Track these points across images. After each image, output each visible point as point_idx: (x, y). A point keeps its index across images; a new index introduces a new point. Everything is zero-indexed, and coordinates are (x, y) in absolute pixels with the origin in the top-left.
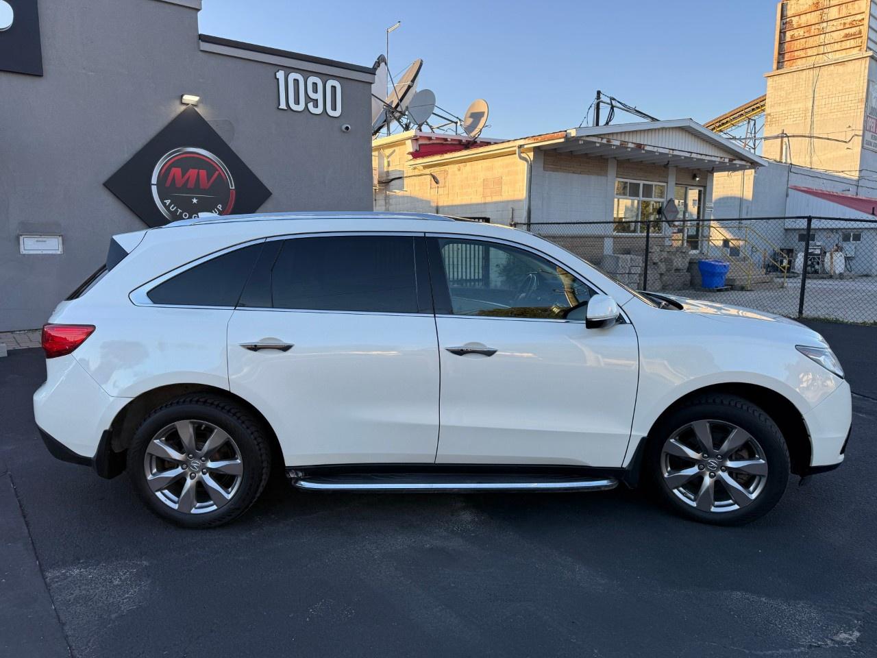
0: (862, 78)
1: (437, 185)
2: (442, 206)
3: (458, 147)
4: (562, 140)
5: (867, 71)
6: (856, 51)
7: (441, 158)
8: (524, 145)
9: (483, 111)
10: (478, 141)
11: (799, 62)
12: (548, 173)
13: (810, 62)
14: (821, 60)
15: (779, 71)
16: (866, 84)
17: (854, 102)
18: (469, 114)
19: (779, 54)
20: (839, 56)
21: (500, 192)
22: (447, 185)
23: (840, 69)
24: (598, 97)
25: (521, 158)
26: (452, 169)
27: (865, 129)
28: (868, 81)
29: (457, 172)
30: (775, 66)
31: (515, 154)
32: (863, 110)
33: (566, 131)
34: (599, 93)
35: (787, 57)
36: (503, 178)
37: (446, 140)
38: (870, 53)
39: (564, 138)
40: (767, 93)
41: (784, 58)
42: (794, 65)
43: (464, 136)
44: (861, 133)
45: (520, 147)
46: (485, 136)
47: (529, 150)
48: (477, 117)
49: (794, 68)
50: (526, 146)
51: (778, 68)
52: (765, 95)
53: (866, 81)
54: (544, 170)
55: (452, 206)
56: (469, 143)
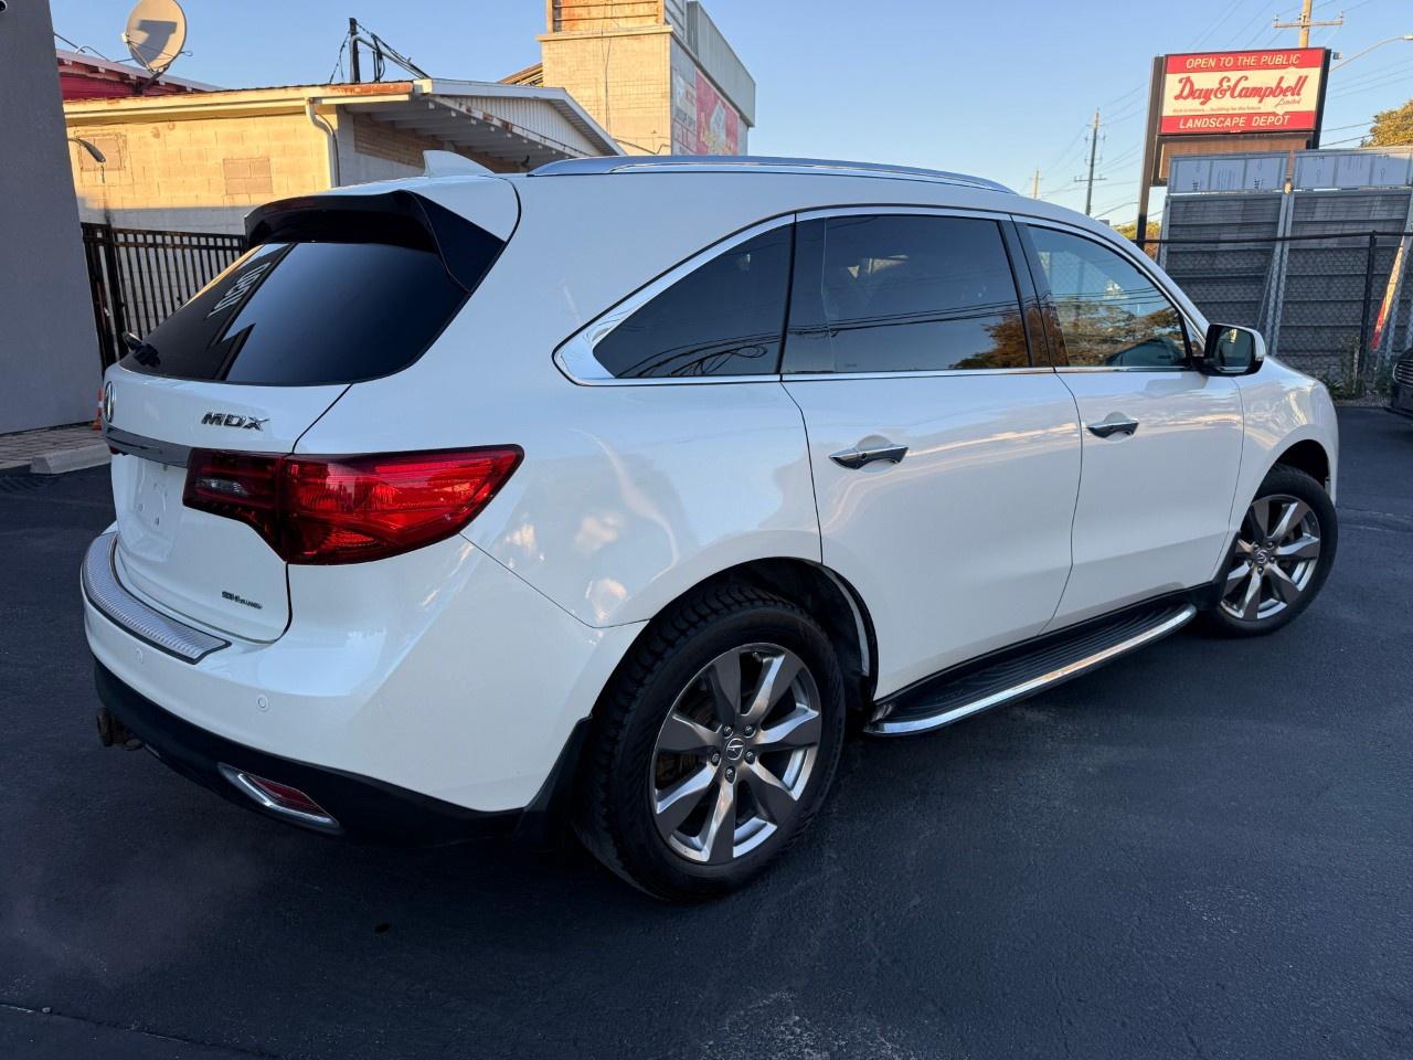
0: (663, 63)
1: (99, 165)
2: (118, 210)
3: (119, 89)
4: (405, 98)
5: (668, 54)
6: (651, 21)
7: (110, 107)
8: (321, 98)
9: (171, 20)
10: (162, 80)
11: (582, 25)
12: (363, 157)
13: (597, 27)
14: (612, 26)
15: (556, 34)
16: (668, 73)
17: (655, 95)
18: (136, 23)
19: (554, 8)
20: (632, 24)
21: (268, 187)
22: (127, 164)
23: (634, 44)
24: (353, 32)
25: (317, 123)
26: (133, 132)
27: (673, 139)
28: (671, 68)
29: (153, 140)
30: (549, 25)
31: (304, 113)
32: (669, 109)
33: (412, 81)
34: (353, 22)
35: (565, 13)
36: (273, 160)
37: (94, 69)
38: (669, 28)
39: (408, 93)
40: (543, 61)
41: (560, 15)
42: (575, 28)
43: (133, 68)
44: (668, 142)
45: (313, 101)
46: (175, 74)
47: (328, 109)
48: (158, 32)
49: (576, 34)
50: (325, 102)
51: (554, 30)
52: (541, 65)
53: (668, 67)
54: (356, 151)
55: (148, 211)
56: (141, 84)
